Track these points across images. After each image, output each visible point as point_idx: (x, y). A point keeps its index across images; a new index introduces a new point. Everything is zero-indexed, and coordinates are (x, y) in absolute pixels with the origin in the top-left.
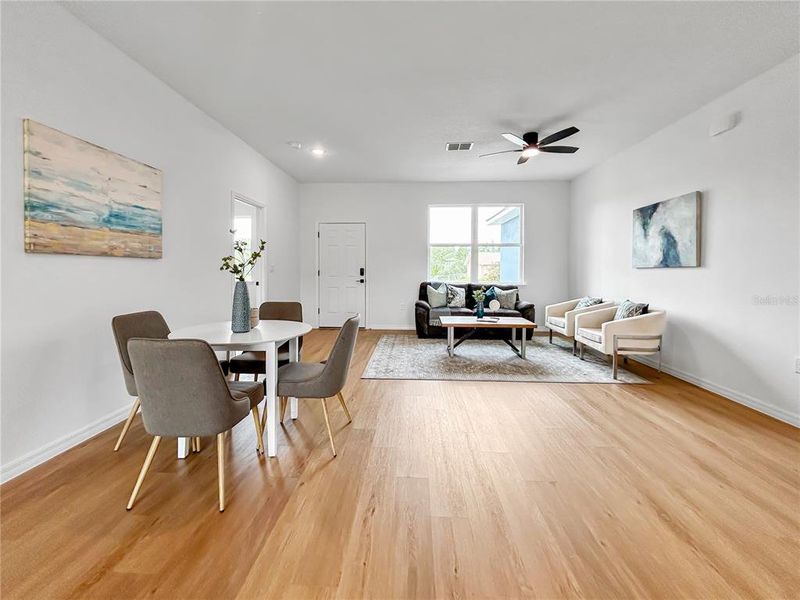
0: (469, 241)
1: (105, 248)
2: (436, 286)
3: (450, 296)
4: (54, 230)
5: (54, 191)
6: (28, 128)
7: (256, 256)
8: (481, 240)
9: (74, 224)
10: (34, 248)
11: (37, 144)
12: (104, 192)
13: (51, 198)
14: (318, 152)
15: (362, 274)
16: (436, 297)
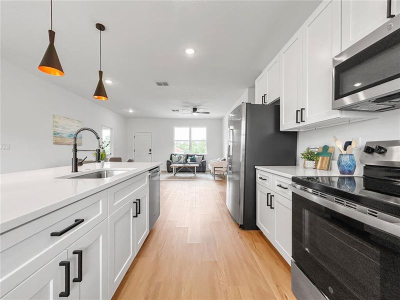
0: (189, 140)
1: (69, 143)
2: (175, 155)
3: (180, 158)
4: (59, 139)
5: (59, 130)
6: (54, 116)
7: (108, 145)
8: (192, 140)
9: (63, 137)
10: (56, 143)
11: (56, 120)
12: (69, 129)
13: (59, 132)
14: (131, 111)
15: (150, 151)
16: (175, 159)
